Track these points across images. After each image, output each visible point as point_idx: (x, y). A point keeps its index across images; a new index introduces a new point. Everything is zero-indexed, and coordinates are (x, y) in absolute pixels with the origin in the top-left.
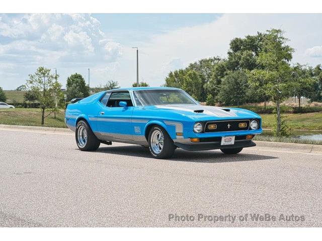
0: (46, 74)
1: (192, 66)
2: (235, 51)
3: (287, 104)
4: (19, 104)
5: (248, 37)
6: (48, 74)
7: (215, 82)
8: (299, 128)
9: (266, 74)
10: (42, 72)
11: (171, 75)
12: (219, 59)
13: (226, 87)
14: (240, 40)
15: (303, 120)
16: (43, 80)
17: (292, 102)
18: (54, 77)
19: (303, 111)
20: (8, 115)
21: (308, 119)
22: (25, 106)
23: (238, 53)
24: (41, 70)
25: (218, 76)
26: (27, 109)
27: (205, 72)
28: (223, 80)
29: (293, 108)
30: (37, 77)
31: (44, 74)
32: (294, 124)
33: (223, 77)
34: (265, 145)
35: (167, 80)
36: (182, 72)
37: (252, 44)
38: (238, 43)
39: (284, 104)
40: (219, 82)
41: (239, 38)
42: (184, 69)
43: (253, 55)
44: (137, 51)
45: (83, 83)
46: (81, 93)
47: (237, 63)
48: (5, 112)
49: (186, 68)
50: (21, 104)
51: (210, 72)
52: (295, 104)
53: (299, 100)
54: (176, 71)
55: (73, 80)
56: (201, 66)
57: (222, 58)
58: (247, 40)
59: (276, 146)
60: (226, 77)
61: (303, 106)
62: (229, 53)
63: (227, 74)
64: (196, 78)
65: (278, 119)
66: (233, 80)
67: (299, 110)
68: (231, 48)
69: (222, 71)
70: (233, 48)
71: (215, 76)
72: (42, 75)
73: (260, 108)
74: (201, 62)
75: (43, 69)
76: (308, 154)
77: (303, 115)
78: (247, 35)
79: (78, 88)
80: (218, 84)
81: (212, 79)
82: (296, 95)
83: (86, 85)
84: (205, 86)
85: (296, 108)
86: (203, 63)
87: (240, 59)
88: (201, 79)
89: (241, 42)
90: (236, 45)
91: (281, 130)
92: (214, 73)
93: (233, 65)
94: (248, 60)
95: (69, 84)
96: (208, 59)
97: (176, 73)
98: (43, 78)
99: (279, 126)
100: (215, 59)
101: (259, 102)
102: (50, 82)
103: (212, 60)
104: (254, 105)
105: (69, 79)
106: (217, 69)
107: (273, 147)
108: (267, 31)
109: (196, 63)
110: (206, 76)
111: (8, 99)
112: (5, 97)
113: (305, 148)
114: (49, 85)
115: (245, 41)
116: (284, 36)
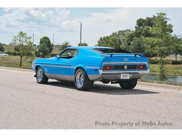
0: (24, 36)
1: (114, 34)
2: (139, 26)
3: (169, 59)
4: (11, 53)
5: (148, 18)
6: (25, 36)
7: (127, 44)
8: (175, 73)
9: (155, 40)
10: (22, 34)
11: (101, 39)
12: (130, 31)
13: (133, 47)
14: (143, 19)
15: (178, 68)
16: (22, 40)
17: (172, 58)
18: (29, 38)
19: (178, 63)
20: (3, 60)
21: (181, 68)
22: (15, 54)
23: (141, 27)
24: (21, 33)
25: (129, 40)
26: (16, 56)
27: (122, 38)
28: (131, 43)
29: (172, 61)
30: (18, 38)
31: (23, 36)
32: (172, 70)
33: (132, 41)
34: (150, 85)
35: (99, 42)
36: (107, 37)
37: (149, 22)
38: (141, 22)
39: (167, 59)
40: (129, 44)
41: (142, 18)
42: (109, 35)
43: (150, 29)
44: (81, 24)
45: (49, 42)
46: (48, 48)
47: (140, 33)
48: (2, 58)
49: (110, 35)
50: (12, 53)
51: (124, 38)
52: (174, 59)
53: (176, 56)
54: (105, 37)
55: (44, 40)
56: (119, 35)
57: (132, 30)
58: (147, 20)
59: (157, 86)
60: (133, 41)
61: (178, 60)
62: (136, 27)
63: (134, 40)
64: (116, 42)
65: (161, 68)
66: (137, 43)
67: (175, 63)
68: (137, 24)
69: (131, 37)
70: (138, 24)
71: (127, 40)
72: (22, 36)
73: (152, 60)
74: (119, 32)
75: (22, 33)
76: (176, 92)
77: (177, 65)
78: (147, 17)
79: (46, 45)
80: (128, 46)
81: (125, 42)
82: (174, 54)
83: (51, 43)
84: (120, 46)
85: (174, 61)
86: (120, 33)
87: (142, 31)
88: (118, 42)
89: (143, 21)
90: (140, 22)
91: (163, 75)
92: (126, 39)
93: (138, 34)
94: (147, 31)
95: (41, 42)
96: (123, 30)
97: (104, 38)
98: (22, 38)
99: (162, 72)
100: (128, 30)
101: (152, 57)
102: (26, 41)
103: (125, 31)
104: (149, 58)
105: (41, 39)
106: (128, 36)
107: (155, 86)
108: (157, 14)
109: (116, 33)
110: (122, 41)
111: (5, 50)
112: (3, 49)
113: (175, 88)
114: (25, 42)
115: (146, 20)
116: (167, 17)
